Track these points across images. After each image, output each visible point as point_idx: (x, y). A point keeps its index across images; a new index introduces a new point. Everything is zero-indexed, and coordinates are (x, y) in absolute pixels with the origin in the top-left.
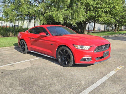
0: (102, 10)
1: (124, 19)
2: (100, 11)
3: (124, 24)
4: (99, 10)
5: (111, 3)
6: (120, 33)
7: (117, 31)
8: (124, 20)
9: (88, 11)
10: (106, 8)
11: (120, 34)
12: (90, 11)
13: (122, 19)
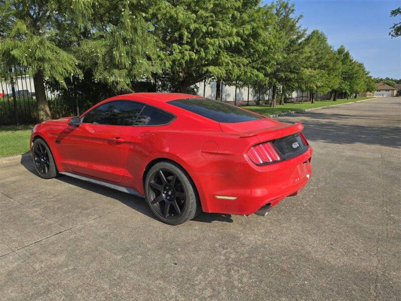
0: (217, 41)
1: (294, 72)
2: (213, 45)
3: (293, 85)
4: (210, 43)
5: (248, 22)
6: (283, 110)
7: (280, 104)
8: (292, 76)
9: (175, 45)
10: (230, 35)
11: (283, 112)
12: (181, 44)
13: (289, 74)
